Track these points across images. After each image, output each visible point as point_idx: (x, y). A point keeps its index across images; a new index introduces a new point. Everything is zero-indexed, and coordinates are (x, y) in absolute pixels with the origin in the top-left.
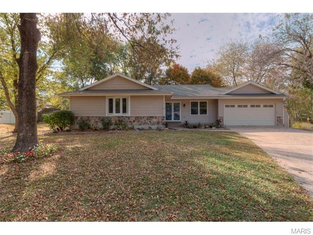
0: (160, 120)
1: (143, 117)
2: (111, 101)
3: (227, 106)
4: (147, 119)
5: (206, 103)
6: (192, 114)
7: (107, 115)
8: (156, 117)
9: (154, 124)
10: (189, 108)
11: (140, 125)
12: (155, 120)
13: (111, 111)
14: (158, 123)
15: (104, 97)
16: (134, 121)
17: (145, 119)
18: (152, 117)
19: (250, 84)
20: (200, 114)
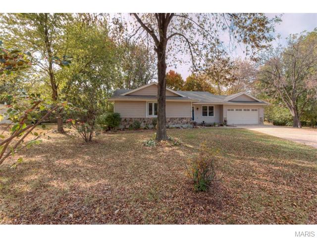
0: (189, 120)
1: (176, 118)
2: (150, 105)
3: (229, 110)
4: (179, 120)
5: (213, 107)
6: (203, 115)
7: (147, 117)
8: (186, 118)
9: (184, 124)
10: (201, 111)
11: (174, 124)
12: (185, 121)
13: (150, 113)
14: (187, 123)
15: (145, 102)
16: (169, 122)
17: (178, 120)
18: (183, 118)
19: (244, 94)
20: (209, 115)
